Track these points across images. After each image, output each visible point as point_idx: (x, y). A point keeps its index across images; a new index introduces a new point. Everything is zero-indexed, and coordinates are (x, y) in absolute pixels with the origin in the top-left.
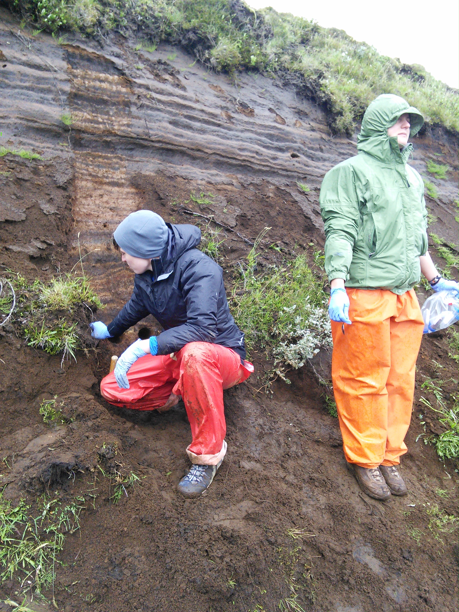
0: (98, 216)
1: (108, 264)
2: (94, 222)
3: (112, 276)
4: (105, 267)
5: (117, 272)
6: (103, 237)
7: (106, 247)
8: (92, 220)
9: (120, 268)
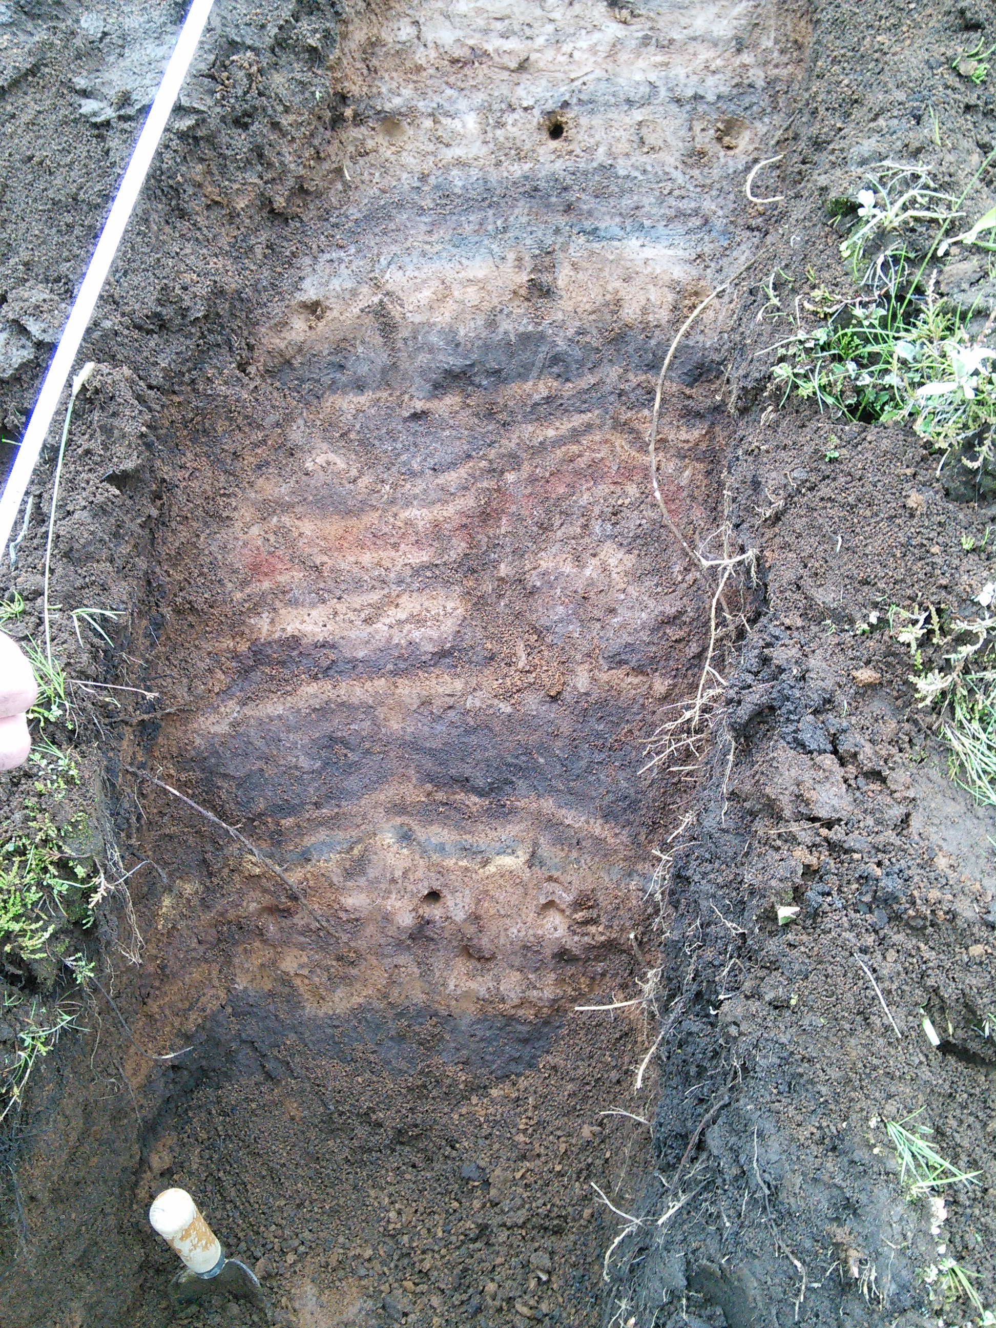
0: (523, 66)
1: (515, 390)
2: (485, 110)
3: (526, 468)
4: (490, 415)
5: (560, 442)
6: (520, 212)
7: (524, 278)
8: (479, 97)
9: (578, 420)
